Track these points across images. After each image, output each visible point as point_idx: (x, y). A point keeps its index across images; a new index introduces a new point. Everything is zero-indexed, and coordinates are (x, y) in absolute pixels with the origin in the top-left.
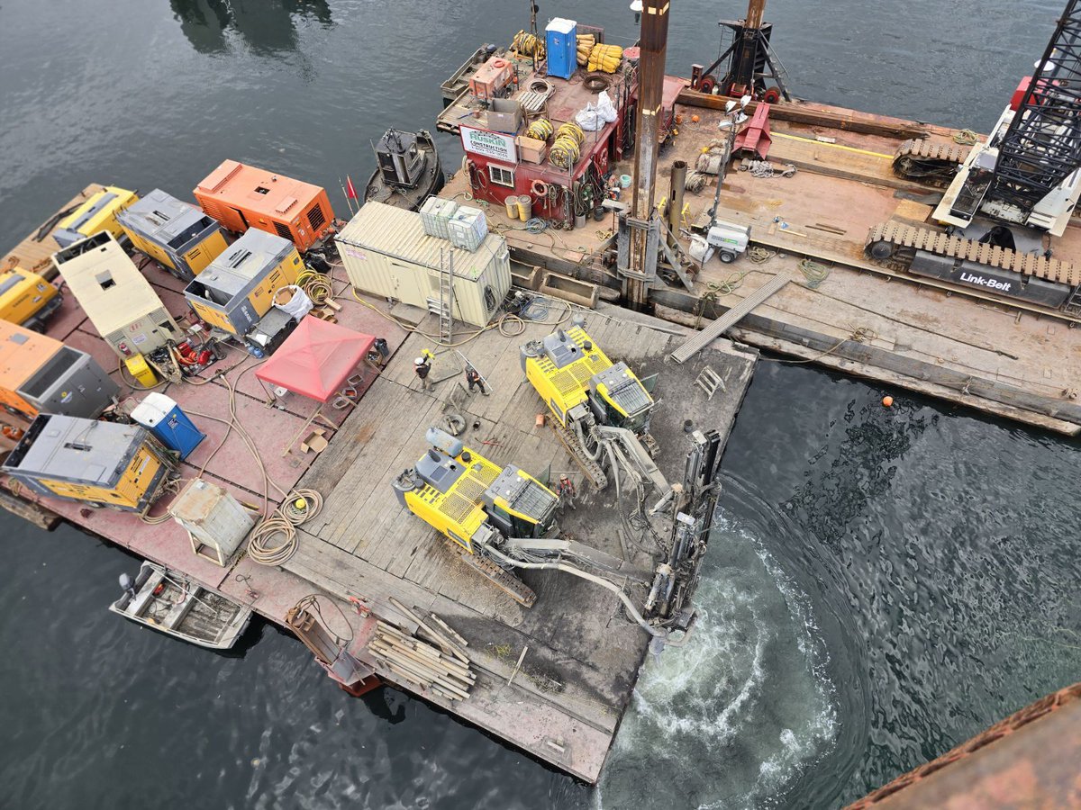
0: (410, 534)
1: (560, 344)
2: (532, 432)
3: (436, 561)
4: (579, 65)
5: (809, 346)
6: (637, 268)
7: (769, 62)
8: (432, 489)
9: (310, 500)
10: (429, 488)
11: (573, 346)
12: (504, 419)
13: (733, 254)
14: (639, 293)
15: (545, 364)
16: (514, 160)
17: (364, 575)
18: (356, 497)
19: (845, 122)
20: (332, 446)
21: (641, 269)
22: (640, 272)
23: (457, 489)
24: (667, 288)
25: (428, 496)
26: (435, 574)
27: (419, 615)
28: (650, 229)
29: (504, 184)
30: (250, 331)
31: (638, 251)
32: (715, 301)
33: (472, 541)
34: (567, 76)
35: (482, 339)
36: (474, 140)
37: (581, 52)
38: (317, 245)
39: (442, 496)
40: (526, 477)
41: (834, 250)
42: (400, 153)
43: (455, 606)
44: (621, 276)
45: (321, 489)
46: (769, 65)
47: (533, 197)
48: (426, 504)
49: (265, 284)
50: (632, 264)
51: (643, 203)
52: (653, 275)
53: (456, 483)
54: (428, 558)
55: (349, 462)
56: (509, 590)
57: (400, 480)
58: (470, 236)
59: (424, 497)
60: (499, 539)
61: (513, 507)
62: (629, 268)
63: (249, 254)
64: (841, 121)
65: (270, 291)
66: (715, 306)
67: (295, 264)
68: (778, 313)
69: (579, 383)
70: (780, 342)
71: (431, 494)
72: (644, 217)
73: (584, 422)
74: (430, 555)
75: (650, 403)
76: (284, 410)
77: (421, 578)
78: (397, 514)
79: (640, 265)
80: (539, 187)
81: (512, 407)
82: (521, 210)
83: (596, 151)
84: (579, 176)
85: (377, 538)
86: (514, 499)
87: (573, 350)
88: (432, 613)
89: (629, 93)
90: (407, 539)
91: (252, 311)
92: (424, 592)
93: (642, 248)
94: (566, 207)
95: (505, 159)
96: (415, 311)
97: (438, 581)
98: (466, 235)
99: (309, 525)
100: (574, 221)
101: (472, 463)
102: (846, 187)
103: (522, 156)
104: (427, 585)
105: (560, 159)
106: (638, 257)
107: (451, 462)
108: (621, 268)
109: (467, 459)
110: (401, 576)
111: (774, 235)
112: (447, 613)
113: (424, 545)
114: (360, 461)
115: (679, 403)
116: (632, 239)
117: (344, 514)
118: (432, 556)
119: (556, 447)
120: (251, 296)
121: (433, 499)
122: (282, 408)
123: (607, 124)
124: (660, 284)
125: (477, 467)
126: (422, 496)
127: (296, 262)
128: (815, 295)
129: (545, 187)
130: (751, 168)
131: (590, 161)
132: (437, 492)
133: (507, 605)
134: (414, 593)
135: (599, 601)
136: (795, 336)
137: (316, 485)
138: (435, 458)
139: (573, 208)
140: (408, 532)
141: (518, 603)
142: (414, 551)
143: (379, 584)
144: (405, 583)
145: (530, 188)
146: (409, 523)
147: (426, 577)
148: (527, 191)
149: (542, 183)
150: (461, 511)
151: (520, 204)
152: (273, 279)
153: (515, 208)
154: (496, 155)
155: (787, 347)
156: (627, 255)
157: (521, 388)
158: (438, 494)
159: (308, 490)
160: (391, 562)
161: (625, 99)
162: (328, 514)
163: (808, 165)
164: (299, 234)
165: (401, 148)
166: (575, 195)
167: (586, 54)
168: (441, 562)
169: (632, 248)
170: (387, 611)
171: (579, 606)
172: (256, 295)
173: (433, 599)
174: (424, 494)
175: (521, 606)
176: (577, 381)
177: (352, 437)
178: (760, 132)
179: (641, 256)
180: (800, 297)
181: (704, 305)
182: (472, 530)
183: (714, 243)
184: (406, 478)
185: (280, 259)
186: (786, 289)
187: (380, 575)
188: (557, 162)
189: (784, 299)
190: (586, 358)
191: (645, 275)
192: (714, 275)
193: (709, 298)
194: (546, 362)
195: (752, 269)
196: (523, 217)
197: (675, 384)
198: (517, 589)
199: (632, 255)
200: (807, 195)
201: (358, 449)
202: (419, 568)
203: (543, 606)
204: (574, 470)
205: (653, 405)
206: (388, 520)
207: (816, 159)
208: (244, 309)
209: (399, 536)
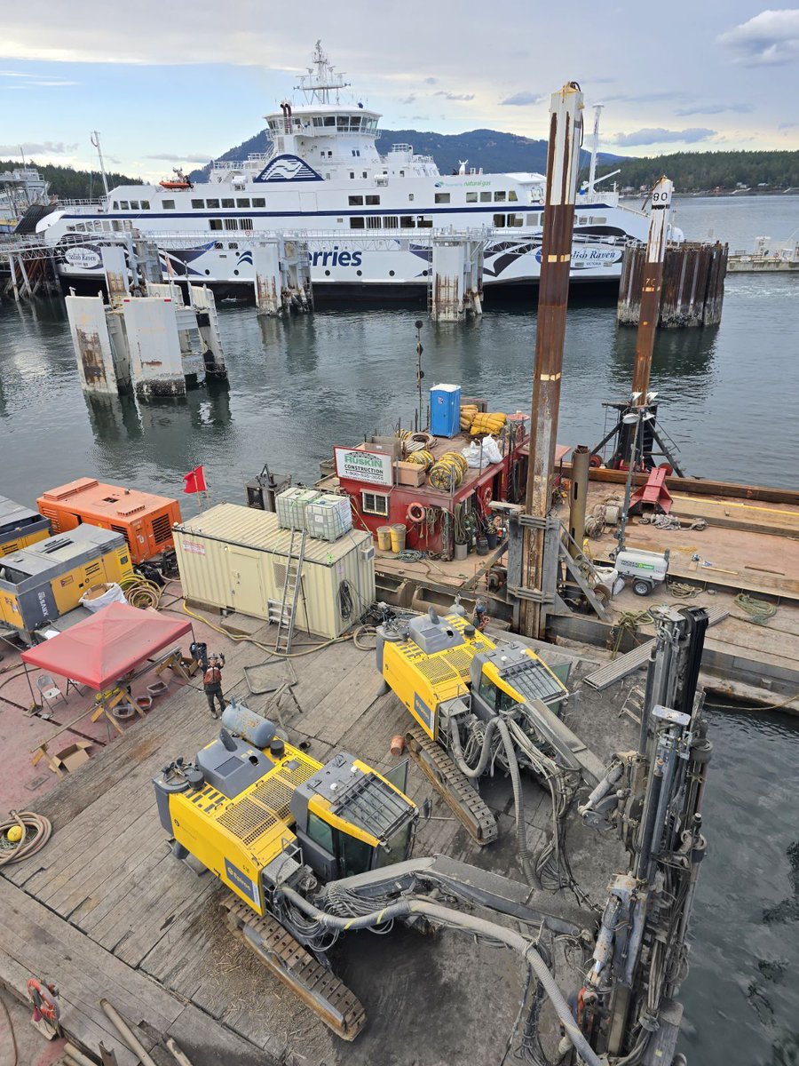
0: (169, 894)
1: (432, 626)
2: (385, 760)
3: (200, 943)
4: (462, 430)
5: (772, 689)
6: (532, 585)
7: (657, 439)
8: (215, 791)
9: (31, 830)
10: (210, 790)
11: (449, 629)
12: (346, 742)
13: (650, 583)
14: (534, 622)
15: (409, 649)
16: (390, 483)
17: (72, 956)
18: (102, 832)
19: (751, 490)
20: (93, 762)
21: (536, 586)
22: (536, 591)
23: (254, 794)
24: (571, 614)
25: (206, 801)
26: (193, 964)
27: (145, 1041)
28: (548, 527)
29: (377, 513)
30: (40, 627)
31: (534, 561)
32: (635, 628)
33: (263, 879)
34: (449, 435)
35: (329, 650)
36: (349, 463)
37: (465, 417)
38: (157, 559)
39: (226, 802)
40: (366, 769)
41: (776, 586)
42: (271, 487)
43: (215, 1028)
44: (513, 598)
45: (55, 817)
46: (659, 443)
47: (409, 523)
48: (200, 813)
49: (79, 574)
50: (525, 582)
51: (539, 495)
52: (552, 594)
53: (254, 785)
54: (188, 935)
55: (111, 783)
56: (318, 1001)
57: (167, 771)
58: (330, 520)
59: (198, 803)
60: (310, 882)
61: (338, 813)
62: (521, 586)
63: (71, 542)
64: (747, 490)
65: (81, 585)
66: (635, 634)
67: (122, 563)
68: (722, 645)
69: (456, 671)
70: (730, 683)
71: (211, 798)
72: (541, 513)
73: (463, 724)
74: (192, 930)
75: (563, 693)
76: (48, 720)
77: (167, 970)
78: (156, 861)
79: (536, 580)
80: (416, 511)
81: (358, 728)
82: (394, 538)
83: (481, 483)
84: (462, 500)
85: (114, 896)
86: (343, 800)
87: (450, 633)
88: (170, 1037)
89: (515, 447)
90: (161, 902)
91: (51, 601)
92: (166, 997)
93: (538, 556)
94: (445, 533)
95: (379, 481)
96: (253, 622)
97: (196, 979)
98: (326, 518)
99: (15, 868)
100: (454, 551)
101: (284, 760)
102: (769, 541)
103: (400, 478)
104: (174, 983)
105: (441, 480)
106: (533, 570)
107: (252, 752)
108: (512, 587)
109: (279, 753)
110: (134, 963)
111: (695, 571)
112: (196, 1039)
113: (186, 914)
114: (125, 783)
115: (600, 737)
116: (526, 546)
117: (75, 855)
118: (196, 932)
119: (418, 782)
120: (56, 583)
121: (212, 806)
122: (46, 716)
123: (492, 465)
124: (561, 608)
125: (292, 765)
126: (194, 801)
127: (124, 561)
128: (766, 630)
129: (422, 510)
130: (654, 521)
131: (473, 491)
132: (221, 795)
133: (311, 1035)
134: (147, 996)
135: (482, 1042)
136: (751, 676)
137: (50, 811)
138: (229, 746)
139: (453, 532)
140: (166, 891)
141: (330, 1031)
142: (168, 922)
143: (93, 975)
144: (138, 976)
145: (406, 514)
146: (173, 877)
147: (176, 969)
148: (402, 519)
149: (419, 506)
150: (253, 824)
151: (394, 533)
152: (90, 571)
153: (387, 536)
154: (371, 479)
155: (742, 689)
156: (519, 568)
157: (374, 707)
158: (223, 798)
159: (34, 815)
160: (125, 938)
161: (510, 450)
162: (50, 855)
163: (719, 520)
164: (137, 541)
165: (273, 482)
166: (457, 517)
167: (469, 419)
168: (209, 945)
169: (526, 557)
170: (92, 1027)
171: (444, 1049)
172: (63, 583)
173: (177, 1011)
174: (200, 797)
175: (336, 1039)
176: (453, 668)
177: (125, 751)
178: (659, 489)
179: (537, 569)
180: (746, 631)
181: (620, 636)
182: (266, 857)
183: (625, 570)
184: (178, 771)
185: (105, 550)
186: (726, 623)
187: (100, 958)
188: (437, 483)
189: (726, 631)
190: (467, 644)
191: (542, 593)
192: (629, 606)
193: (627, 624)
194: (411, 647)
195: (677, 602)
196: (395, 547)
197: (592, 714)
198: (331, 996)
199: (525, 568)
200: (726, 545)
201: (127, 768)
202: (169, 952)
203: (376, 1042)
204: (443, 815)
205: (568, 695)
206: (141, 869)
207: (727, 515)
208: (41, 596)
209: (151, 895)
